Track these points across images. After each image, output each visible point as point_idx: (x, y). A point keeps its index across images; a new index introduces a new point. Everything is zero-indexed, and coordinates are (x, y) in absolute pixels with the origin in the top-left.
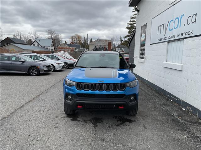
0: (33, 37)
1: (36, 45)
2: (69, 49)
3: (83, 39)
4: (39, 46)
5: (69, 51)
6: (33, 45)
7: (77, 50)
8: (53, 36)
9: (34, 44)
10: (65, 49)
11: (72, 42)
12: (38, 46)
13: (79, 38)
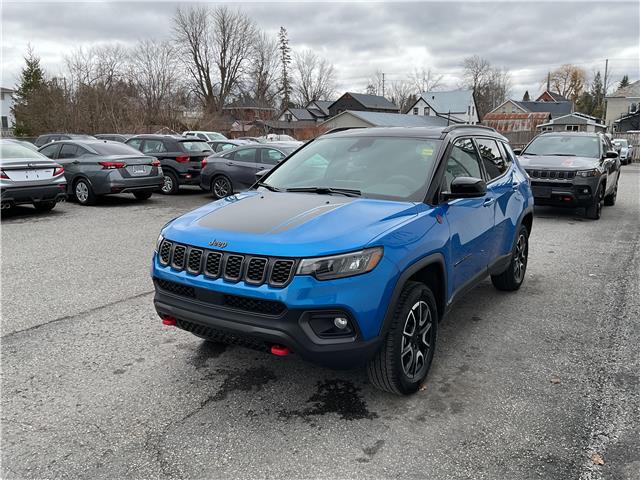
0: (421, 86)
1: (421, 112)
2: (524, 117)
3: (592, 81)
4: (432, 114)
5: (523, 125)
6: (412, 112)
7: (551, 122)
8: (479, 79)
9: (416, 110)
10: (510, 121)
11: (546, 96)
12: (427, 114)
13: (576, 78)
